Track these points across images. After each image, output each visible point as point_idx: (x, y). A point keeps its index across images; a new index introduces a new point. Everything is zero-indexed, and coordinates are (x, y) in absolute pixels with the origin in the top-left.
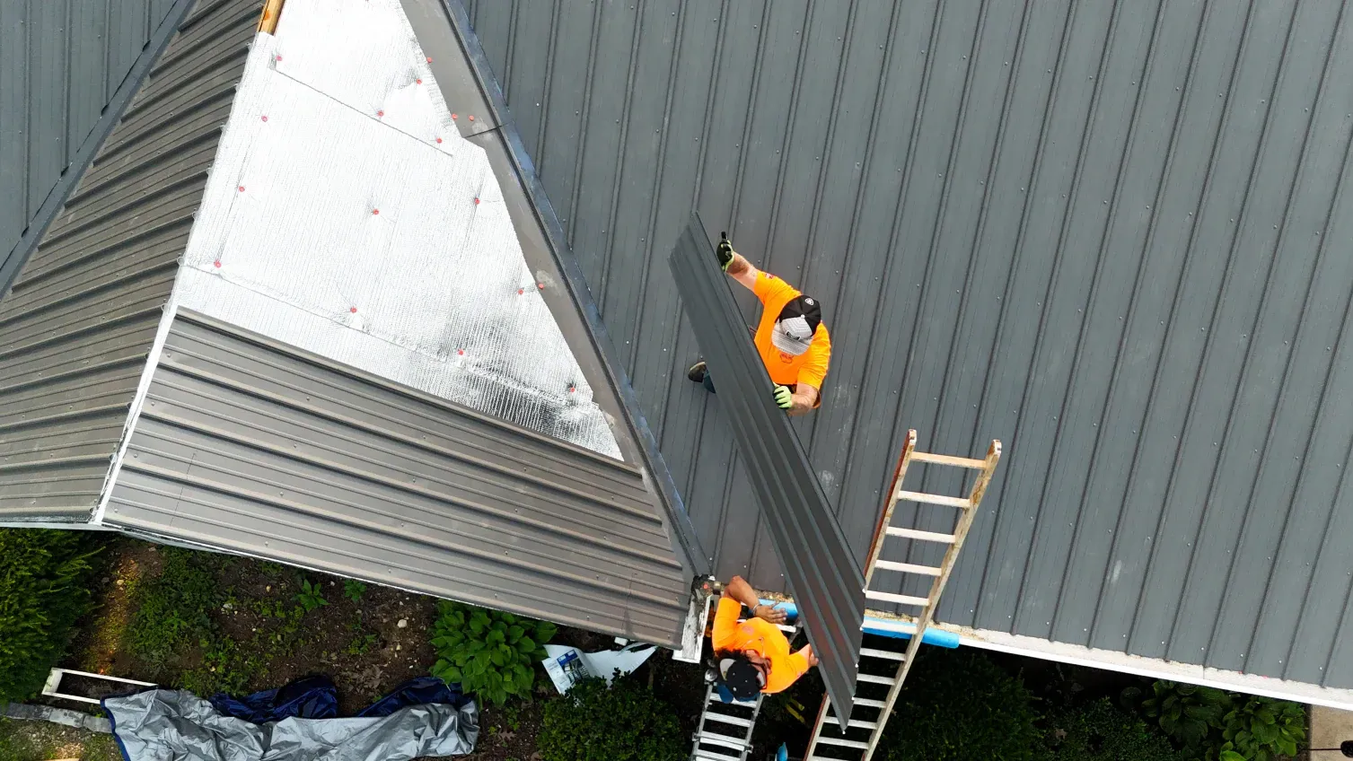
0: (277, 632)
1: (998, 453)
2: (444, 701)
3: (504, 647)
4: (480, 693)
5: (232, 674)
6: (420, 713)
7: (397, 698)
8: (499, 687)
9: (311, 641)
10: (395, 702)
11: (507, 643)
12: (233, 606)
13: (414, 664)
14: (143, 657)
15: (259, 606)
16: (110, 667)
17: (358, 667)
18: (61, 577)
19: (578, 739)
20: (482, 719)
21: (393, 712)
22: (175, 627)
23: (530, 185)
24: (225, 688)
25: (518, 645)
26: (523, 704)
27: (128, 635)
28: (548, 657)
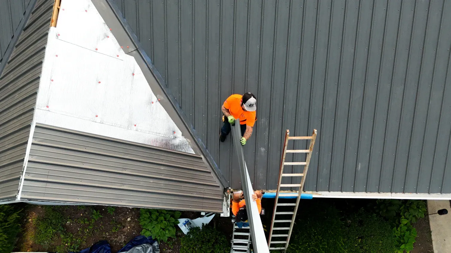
0: (87, 229)
1: (316, 133)
2: (147, 243)
3: (164, 222)
4: (158, 238)
5: (73, 245)
6: (139, 248)
7: (130, 244)
8: (164, 235)
9: (99, 230)
10: (130, 246)
11: (165, 220)
12: (70, 222)
13: (135, 232)
14: (42, 244)
15: (79, 221)
16: (31, 249)
17: (116, 236)
18: (9, 221)
19: (193, 248)
20: (160, 246)
21: (130, 249)
22: (51, 232)
23: (151, 67)
24: (72, 250)
25: (169, 221)
26: (173, 240)
27: (36, 237)
28: (179, 223)
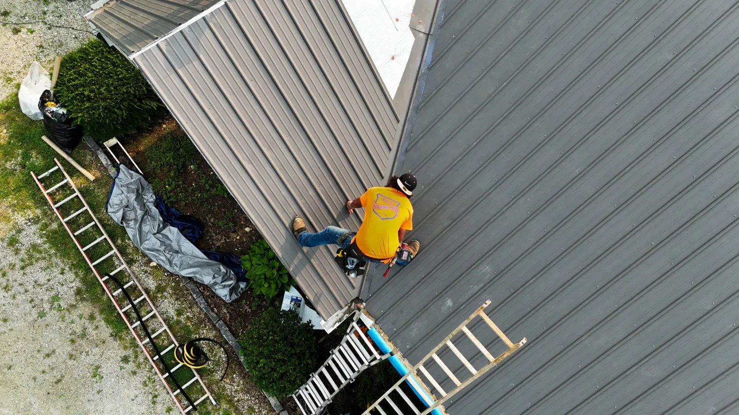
0: (201, 192)
1: (521, 344)
2: (236, 274)
3: (275, 272)
4: (252, 282)
5: (172, 194)
6: (223, 270)
7: (220, 256)
8: (260, 286)
9: (209, 206)
10: (219, 257)
11: (278, 271)
12: (194, 169)
13: (238, 249)
14: (149, 161)
15: (202, 177)
16: (135, 154)
17: (217, 232)
18: (143, 104)
19: (268, 332)
20: (244, 295)
21: (215, 260)
22: (167, 159)
23: (423, 70)
24: (165, 197)
25: (281, 276)
26: (264, 303)
27: (151, 148)
28: (288, 291)
